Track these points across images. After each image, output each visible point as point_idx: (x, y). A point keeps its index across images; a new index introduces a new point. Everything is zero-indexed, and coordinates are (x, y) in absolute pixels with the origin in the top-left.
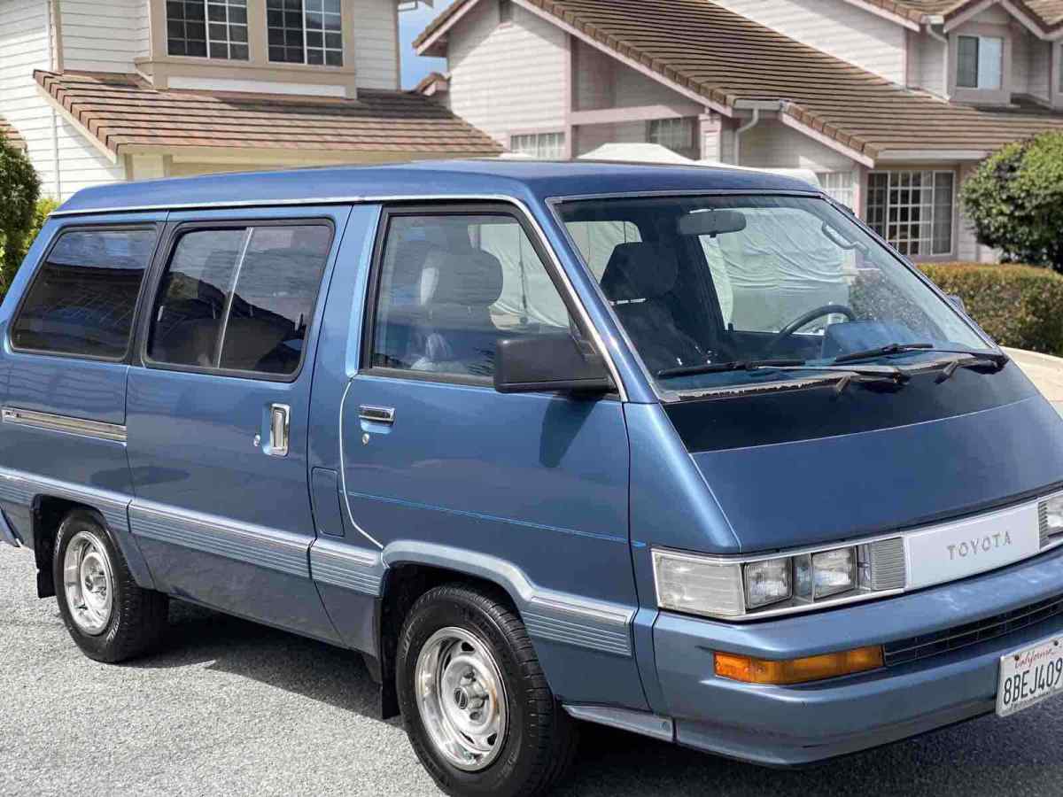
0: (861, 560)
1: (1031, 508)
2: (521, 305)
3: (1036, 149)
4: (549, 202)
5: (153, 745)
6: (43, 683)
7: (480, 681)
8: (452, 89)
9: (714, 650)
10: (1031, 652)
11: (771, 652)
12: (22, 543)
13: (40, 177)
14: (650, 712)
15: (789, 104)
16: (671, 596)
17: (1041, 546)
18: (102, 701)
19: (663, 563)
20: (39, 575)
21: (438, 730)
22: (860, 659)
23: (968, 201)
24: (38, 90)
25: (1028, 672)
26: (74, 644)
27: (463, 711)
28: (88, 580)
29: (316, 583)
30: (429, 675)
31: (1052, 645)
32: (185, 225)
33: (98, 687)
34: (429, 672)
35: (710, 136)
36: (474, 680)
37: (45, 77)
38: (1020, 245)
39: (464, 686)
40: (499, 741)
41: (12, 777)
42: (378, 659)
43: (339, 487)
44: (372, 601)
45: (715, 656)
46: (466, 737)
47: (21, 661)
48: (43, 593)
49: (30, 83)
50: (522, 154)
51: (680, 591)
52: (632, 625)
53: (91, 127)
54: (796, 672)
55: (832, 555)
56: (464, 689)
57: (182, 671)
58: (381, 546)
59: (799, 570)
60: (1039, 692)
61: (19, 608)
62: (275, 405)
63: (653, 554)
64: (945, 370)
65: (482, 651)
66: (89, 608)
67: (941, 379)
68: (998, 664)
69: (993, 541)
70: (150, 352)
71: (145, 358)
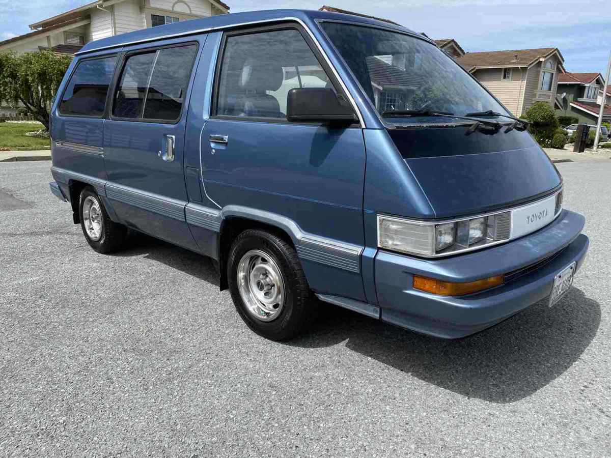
0: (489, 224)
4: (316, 20)
5: (112, 297)
7: (270, 277)
9: (413, 274)
11: (451, 278)
12: (67, 200)
14: (367, 302)
16: (387, 242)
19: (384, 222)
21: (249, 300)
22: (493, 280)
27: (261, 292)
28: (93, 217)
29: (188, 224)
30: (244, 274)
31: (570, 268)
32: (130, 53)
33: (95, 265)
34: (244, 272)
36: (267, 276)
39: (262, 279)
40: (281, 307)
42: (218, 261)
43: (199, 177)
44: (216, 234)
45: (414, 276)
46: (262, 303)
47: (65, 251)
48: (76, 222)
51: (393, 239)
52: (361, 256)
55: (476, 221)
56: (262, 281)
58: (221, 208)
59: (460, 229)
62: (168, 135)
63: (378, 217)
65: (272, 262)
66: (94, 229)
67: (507, 131)
68: (553, 280)
69: (542, 214)
70: (113, 113)
71: (111, 116)
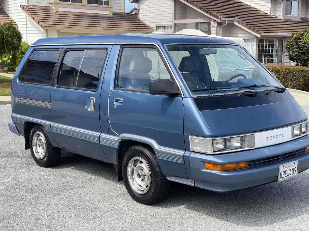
0: (244, 140)
1: (289, 128)
2: (158, 75)
3: (307, 33)
4: (165, 45)
5: (57, 188)
6: (27, 172)
8: (140, 13)
9: (205, 162)
10: (288, 165)
11: (219, 162)
12: (21, 135)
13: (22, 35)
14: (188, 178)
15: (236, 19)
16: (194, 148)
17: (292, 138)
18: (43, 177)
19: (192, 139)
20: (25, 143)
21: (133, 184)
22: (242, 165)
23: (287, 48)
24: (22, 11)
25: (287, 170)
26: (35, 162)
27: (139, 179)
28: (39, 145)
29: (101, 145)
30: (131, 169)
31: (293, 163)
32: (67, 49)
33: (42, 173)
34: (131, 168)
35: (214, 27)
36: (143, 171)
37: (24, 7)
38: (301, 61)
40: (148, 187)
41: (20, 195)
42: (117, 165)
43: (108, 119)
44: (116, 149)
46: (140, 186)
47: (21, 166)
48: (26, 148)
49: (19, 9)
50: (159, 32)
51: (196, 147)
52: (184, 155)
53: (37, 21)
54: (226, 168)
55: (236, 138)
56: (140, 173)
57: (64, 170)
58: (119, 135)
59: (227, 142)
60: (290, 176)
61: (19, 153)
62: (91, 98)
63: (190, 137)
64: (268, 92)
65: (145, 163)
66: (39, 152)
67: (267, 94)
68: (279, 168)
69: (279, 136)
70: (57, 83)
71: (56, 85)
